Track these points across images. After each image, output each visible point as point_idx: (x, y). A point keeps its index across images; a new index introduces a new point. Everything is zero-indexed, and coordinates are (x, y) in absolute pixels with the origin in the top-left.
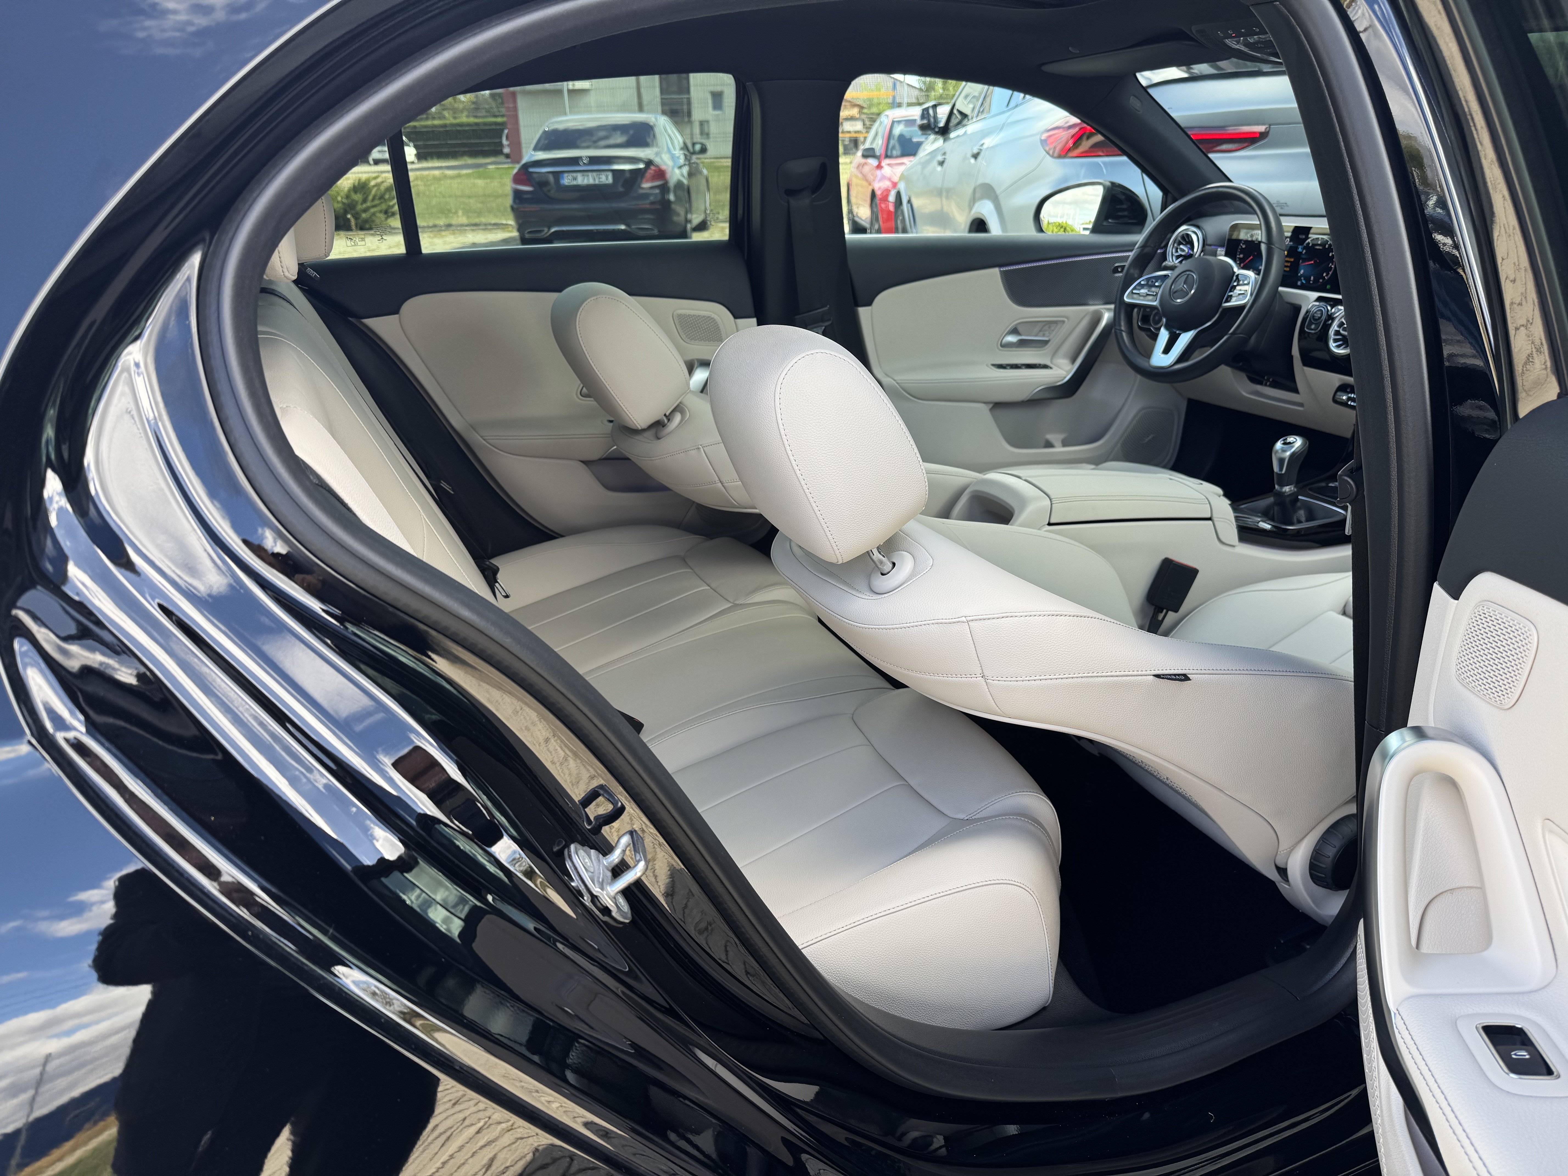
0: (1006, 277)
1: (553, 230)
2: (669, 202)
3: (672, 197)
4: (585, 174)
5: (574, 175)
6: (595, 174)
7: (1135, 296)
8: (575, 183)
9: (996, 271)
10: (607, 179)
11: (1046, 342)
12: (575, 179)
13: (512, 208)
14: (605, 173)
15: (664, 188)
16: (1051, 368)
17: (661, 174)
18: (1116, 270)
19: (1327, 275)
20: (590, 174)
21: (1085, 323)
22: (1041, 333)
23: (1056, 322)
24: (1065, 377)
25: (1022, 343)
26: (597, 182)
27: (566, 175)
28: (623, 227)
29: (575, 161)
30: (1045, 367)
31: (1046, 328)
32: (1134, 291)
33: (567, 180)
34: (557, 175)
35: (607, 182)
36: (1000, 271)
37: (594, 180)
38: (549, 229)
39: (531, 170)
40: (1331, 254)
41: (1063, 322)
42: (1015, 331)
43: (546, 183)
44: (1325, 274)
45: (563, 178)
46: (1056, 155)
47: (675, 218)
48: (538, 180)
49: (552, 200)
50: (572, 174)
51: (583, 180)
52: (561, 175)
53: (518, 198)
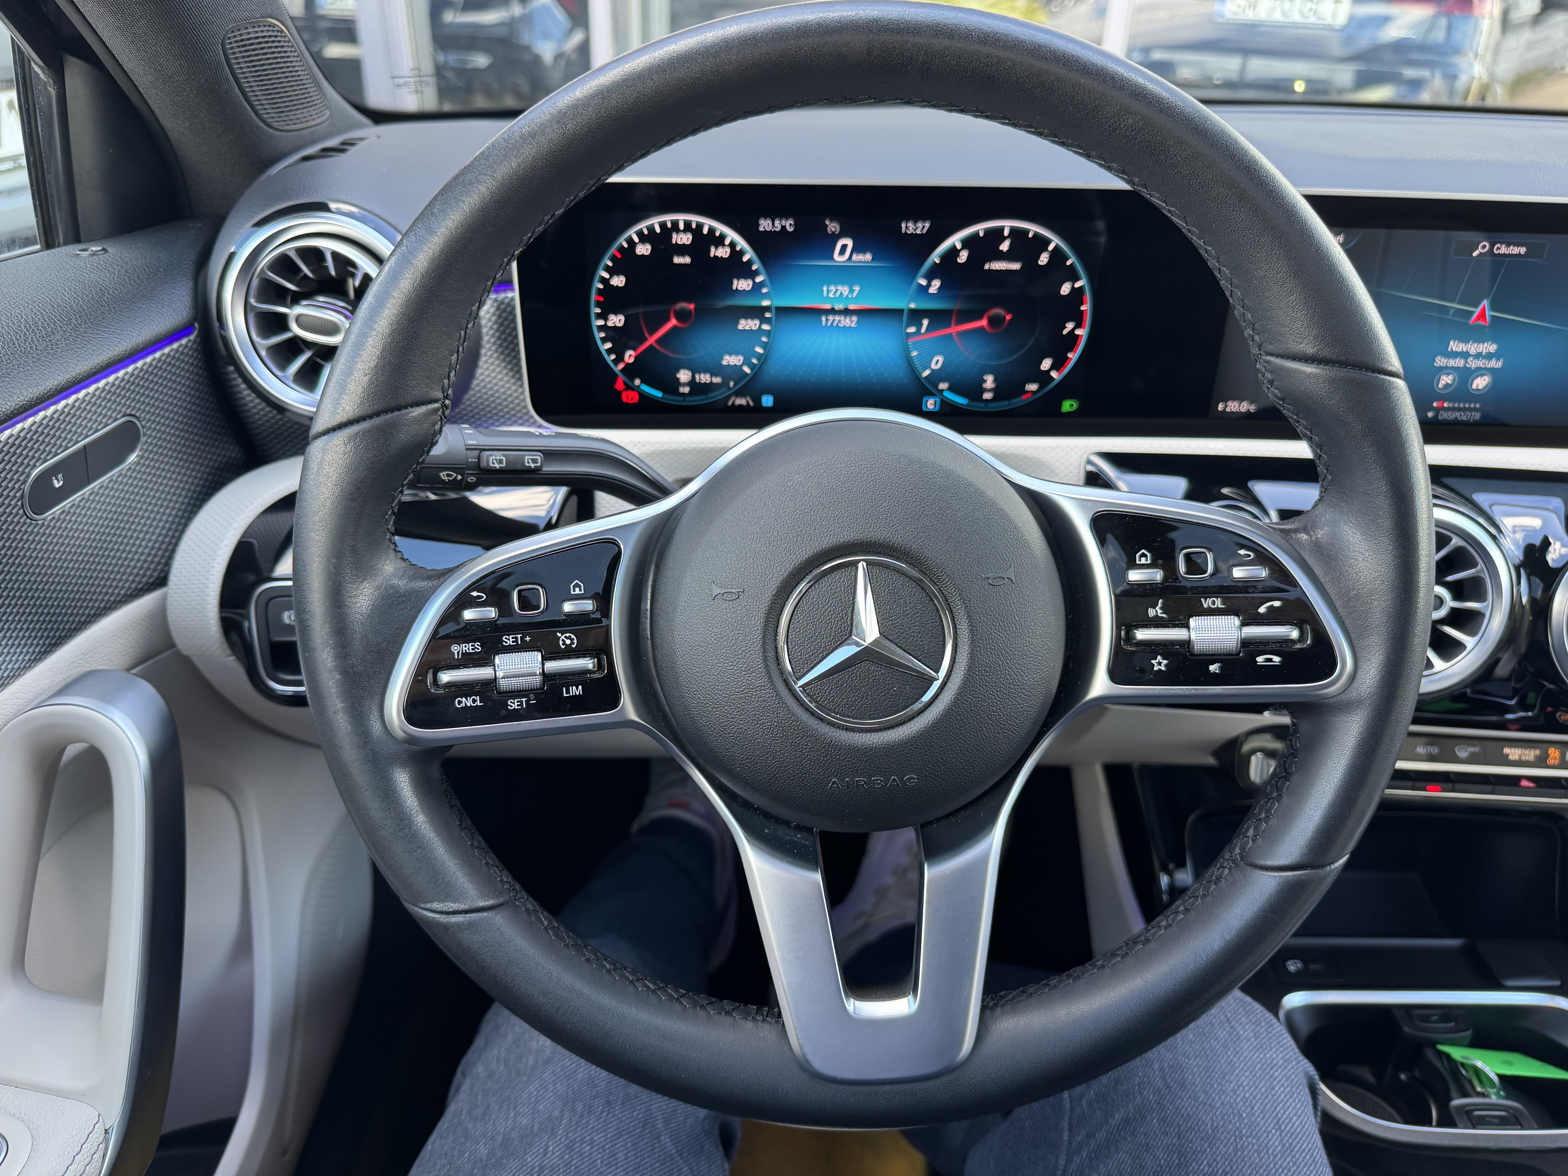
19: (1055, 366)
40: (1066, 289)
44: (1046, 364)
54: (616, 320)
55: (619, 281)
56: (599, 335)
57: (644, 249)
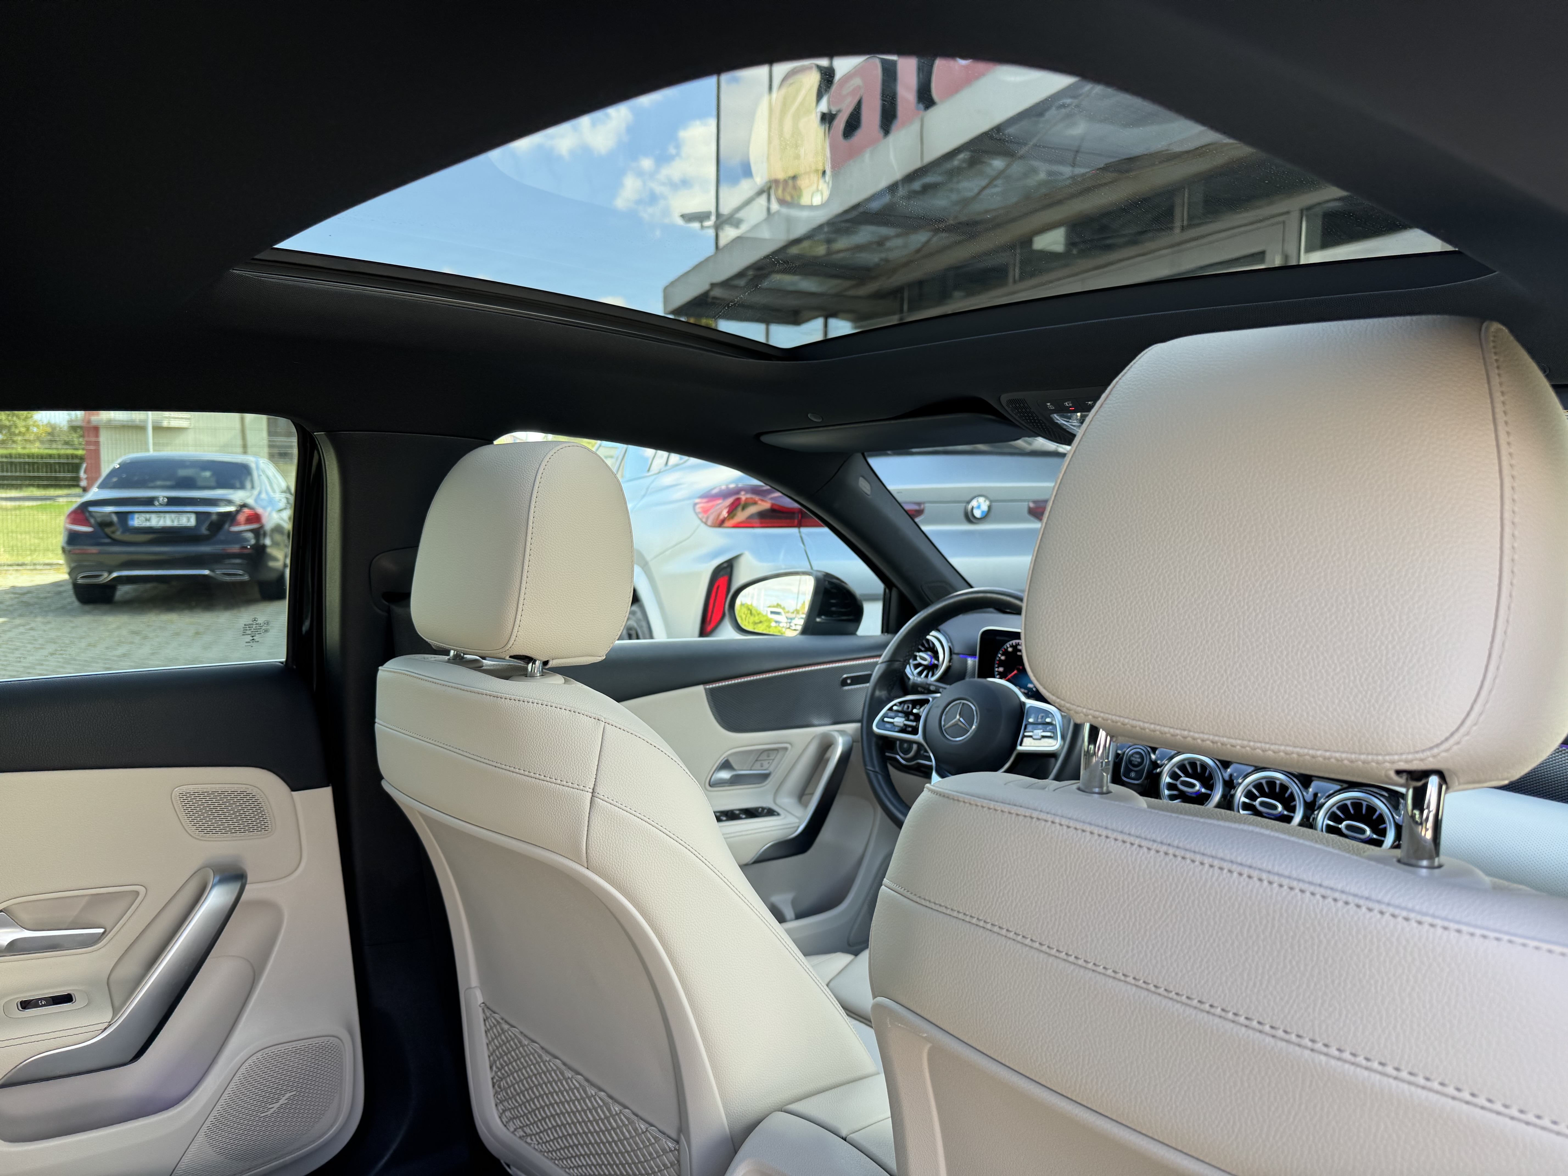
0: (714, 698)
1: (115, 575)
2: (264, 547)
3: (268, 542)
4: (162, 515)
5: (148, 516)
6: (173, 515)
7: (888, 726)
8: (148, 524)
9: (700, 690)
10: (188, 520)
11: (765, 777)
12: (148, 520)
13: (64, 550)
14: (189, 515)
15: (259, 533)
16: (778, 814)
17: (255, 518)
18: (844, 683)
20: (167, 515)
21: (811, 751)
22: (758, 764)
23: (776, 750)
24: (798, 827)
25: (736, 780)
26: (176, 524)
27: (136, 516)
28: (207, 572)
29: (150, 501)
30: (770, 813)
31: (764, 756)
32: (886, 719)
33: (137, 521)
34: (124, 515)
35: (189, 524)
36: (706, 689)
37: (173, 521)
38: (110, 573)
39: (92, 509)
41: (786, 749)
42: (726, 765)
43: (110, 524)
45: (133, 519)
46: (709, 523)
47: (272, 564)
48: (99, 520)
49: (116, 542)
50: (144, 515)
51: (158, 522)
52: (130, 516)
53: (73, 539)
54: (1001, 669)
55: (1003, 658)
56: (996, 673)
57: (1010, 649)
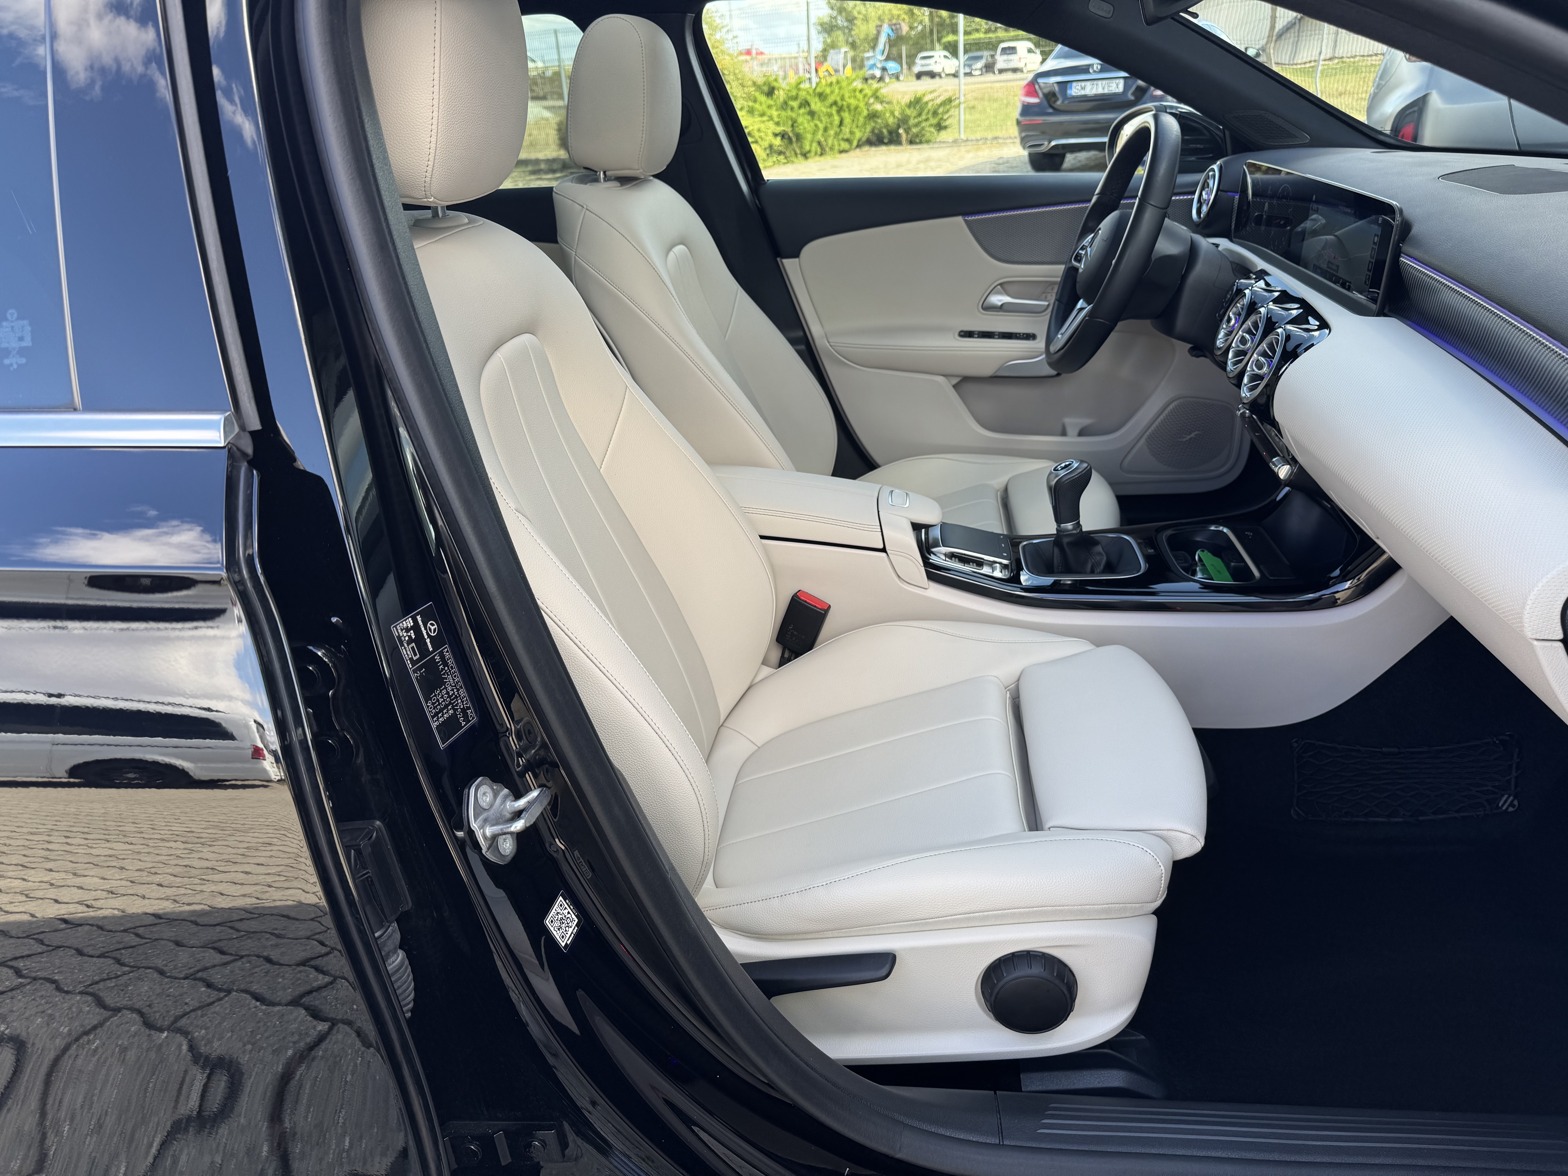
0: (975, 229)
1: (1053, 143)
4: (1095, 82)
5: (1083, 84)
6: (1104, 82)
8: (1083, 93)
9: (959, 221)
10: (1117, 87)
12: (1083, 88)
13: (1018, 123)
14: (1118, 81)
20: (1100, 82)
26: (1106, 91)
27: (1074, 85)
29: (1086, 69)
32: (1080, 251)
33: (1075, 90)
34: (1064, 85)
35: (1117, 91)
36: (966, 221)
37: (1103, 89)
38: (1050, 142)
39: (1042, 80)
43: (1054, 94)
45: (1071, 88)
48: (1046, 91)
49: (1058, 111)
50: (1079, 84)
51: (1092, 89)
52: (1069, 85)
53: (1026, 110)
